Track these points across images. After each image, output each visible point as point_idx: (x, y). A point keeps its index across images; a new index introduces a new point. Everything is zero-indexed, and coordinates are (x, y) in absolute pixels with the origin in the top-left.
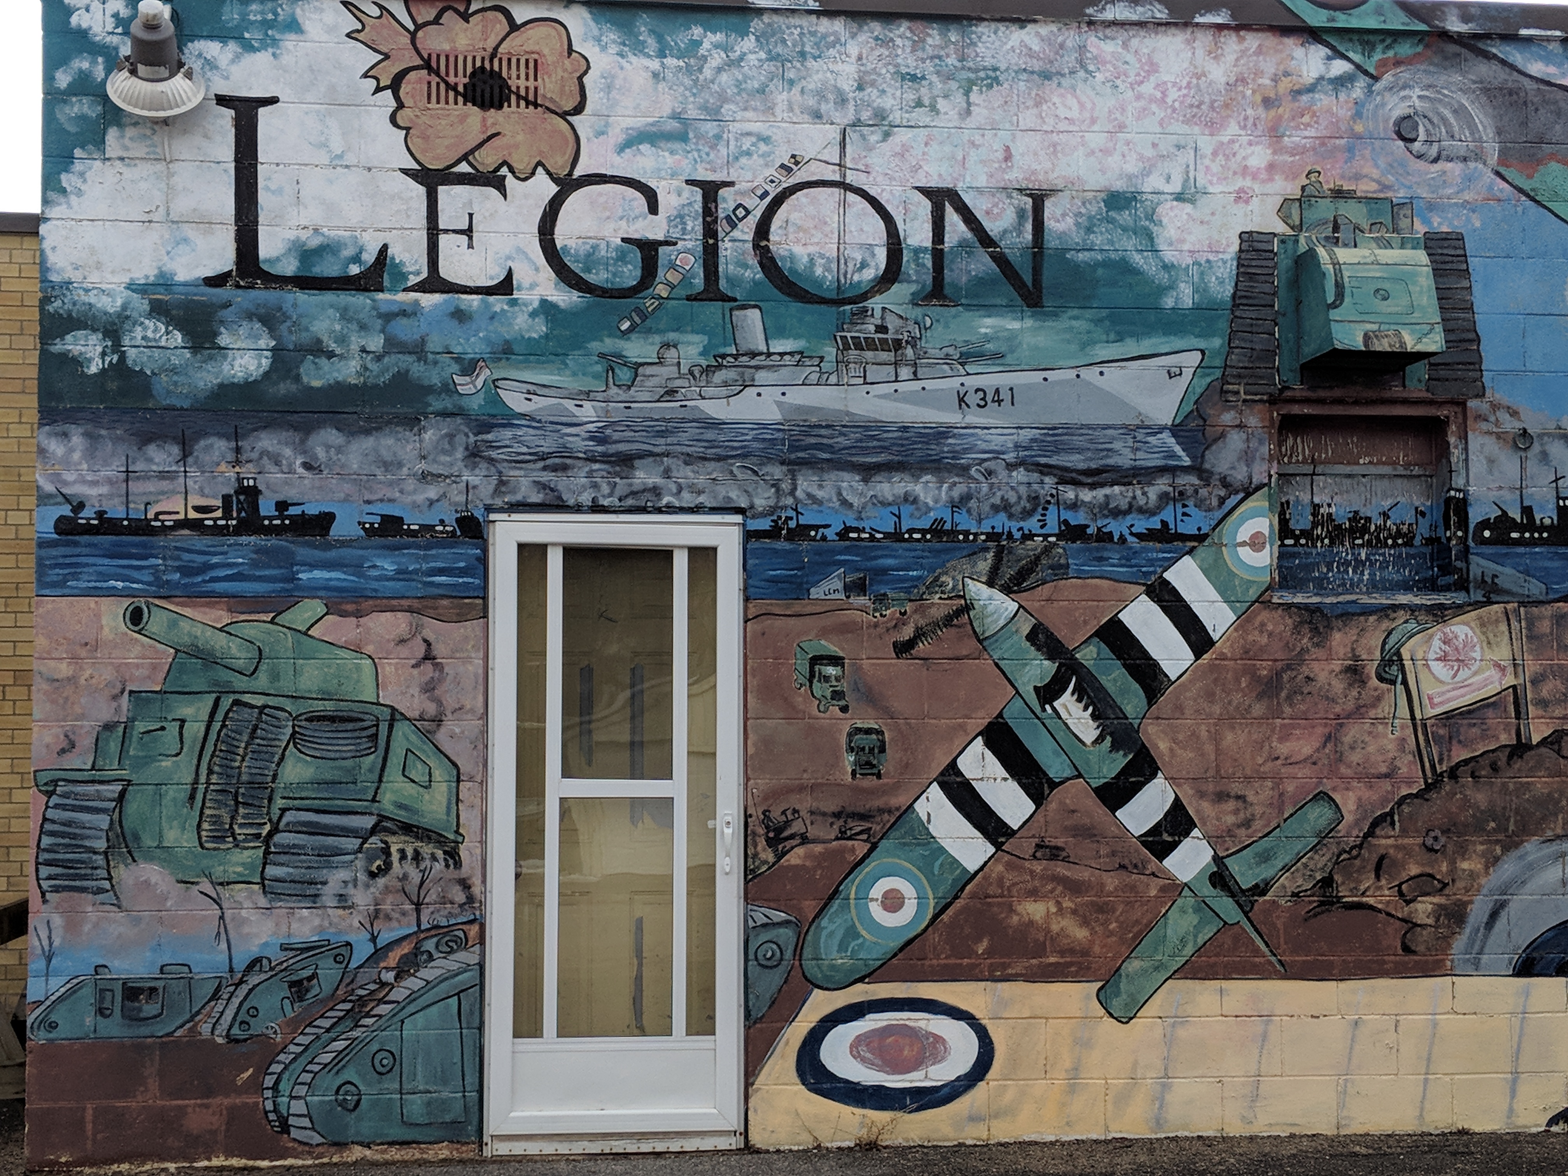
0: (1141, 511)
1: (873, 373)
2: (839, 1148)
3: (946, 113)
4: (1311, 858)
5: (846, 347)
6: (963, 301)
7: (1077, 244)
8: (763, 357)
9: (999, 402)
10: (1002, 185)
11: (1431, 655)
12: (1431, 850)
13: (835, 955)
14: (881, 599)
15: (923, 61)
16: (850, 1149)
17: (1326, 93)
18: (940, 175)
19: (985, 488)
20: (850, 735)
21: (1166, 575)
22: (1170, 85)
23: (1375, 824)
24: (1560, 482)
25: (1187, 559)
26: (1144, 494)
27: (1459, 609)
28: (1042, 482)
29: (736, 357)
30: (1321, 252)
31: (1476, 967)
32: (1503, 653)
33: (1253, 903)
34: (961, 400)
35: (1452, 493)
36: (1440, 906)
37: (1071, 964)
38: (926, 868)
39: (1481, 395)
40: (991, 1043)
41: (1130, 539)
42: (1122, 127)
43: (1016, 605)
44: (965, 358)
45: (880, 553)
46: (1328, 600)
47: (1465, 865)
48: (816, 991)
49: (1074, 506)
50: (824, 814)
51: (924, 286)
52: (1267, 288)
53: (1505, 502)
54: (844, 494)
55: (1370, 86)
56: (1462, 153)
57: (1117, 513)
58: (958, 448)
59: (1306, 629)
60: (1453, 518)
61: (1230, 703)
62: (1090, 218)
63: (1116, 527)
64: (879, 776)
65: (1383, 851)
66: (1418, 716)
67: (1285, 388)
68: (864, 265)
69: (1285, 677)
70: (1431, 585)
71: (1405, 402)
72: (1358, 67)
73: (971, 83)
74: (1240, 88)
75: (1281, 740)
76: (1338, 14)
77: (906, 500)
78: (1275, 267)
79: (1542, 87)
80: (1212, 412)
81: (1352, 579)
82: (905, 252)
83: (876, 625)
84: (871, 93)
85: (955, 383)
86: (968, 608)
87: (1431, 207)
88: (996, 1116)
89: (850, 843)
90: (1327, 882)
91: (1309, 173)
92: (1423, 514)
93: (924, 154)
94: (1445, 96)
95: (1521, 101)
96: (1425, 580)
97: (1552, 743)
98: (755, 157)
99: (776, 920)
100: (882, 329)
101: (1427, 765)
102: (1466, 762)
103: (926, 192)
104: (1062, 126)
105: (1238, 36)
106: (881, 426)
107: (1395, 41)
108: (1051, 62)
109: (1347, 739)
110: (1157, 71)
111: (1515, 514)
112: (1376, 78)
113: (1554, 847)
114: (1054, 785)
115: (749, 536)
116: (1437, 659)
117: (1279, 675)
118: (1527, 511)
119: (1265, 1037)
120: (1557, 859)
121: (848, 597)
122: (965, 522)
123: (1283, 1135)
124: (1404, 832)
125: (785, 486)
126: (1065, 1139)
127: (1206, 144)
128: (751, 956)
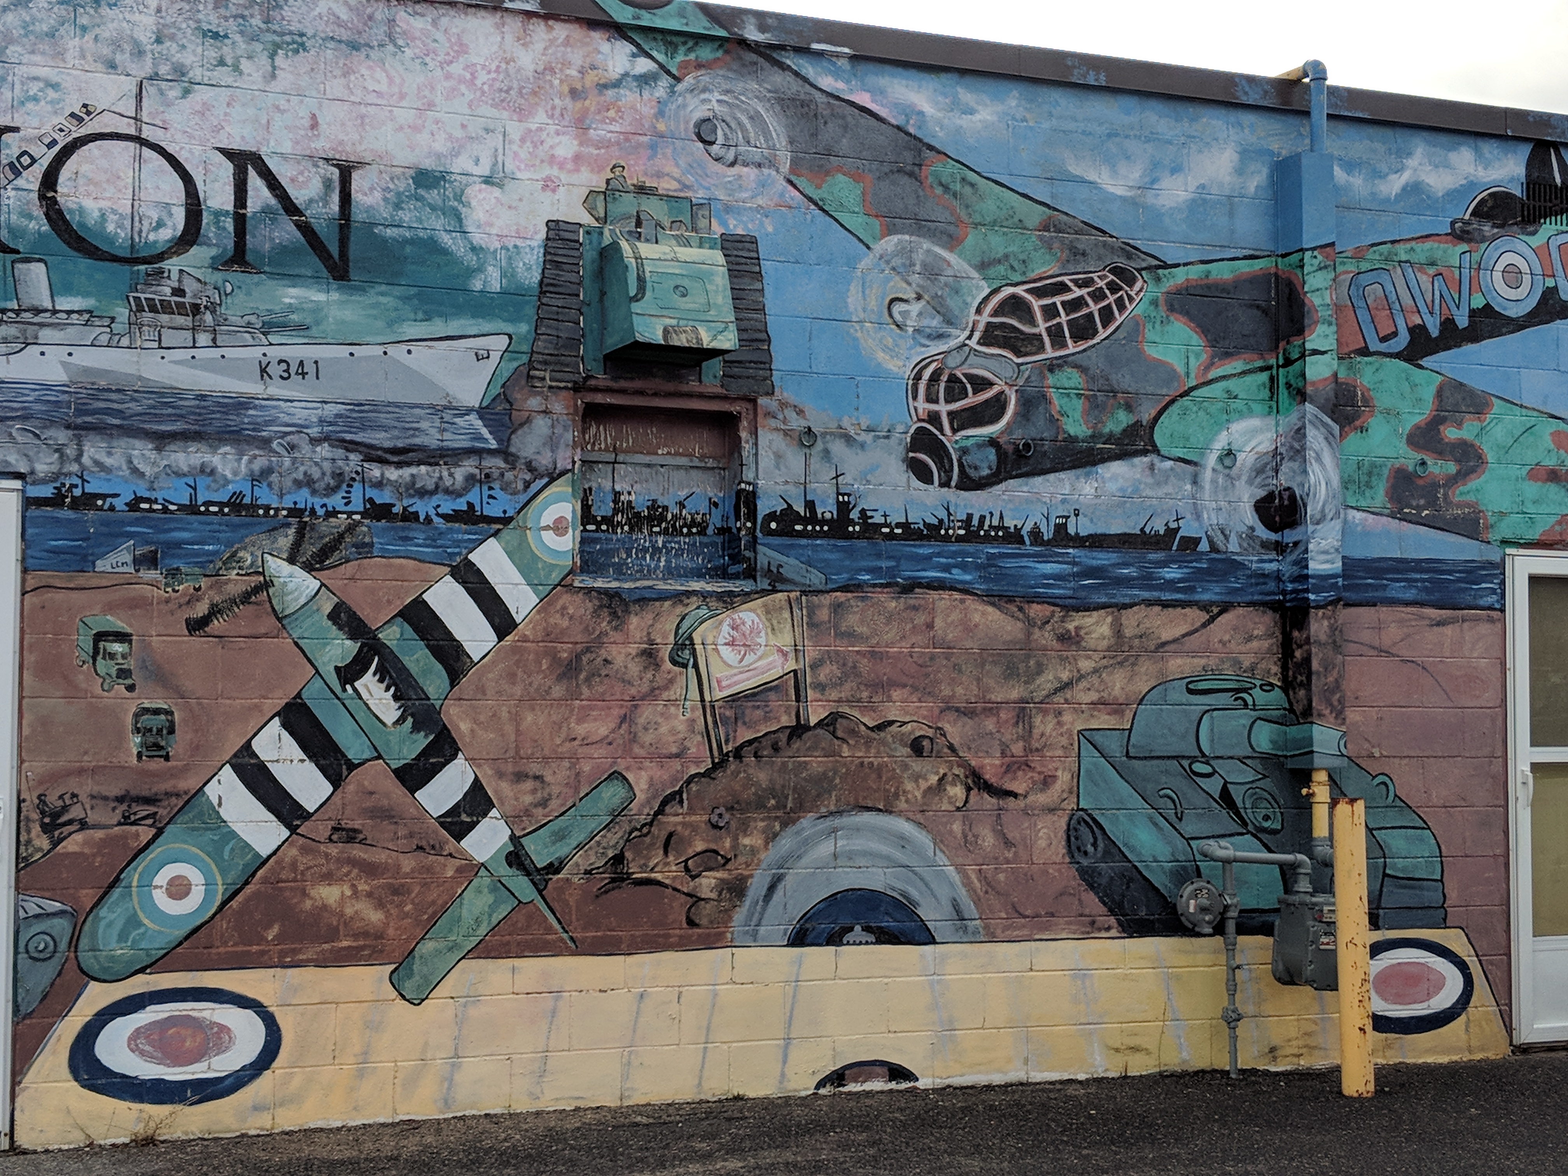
0: (447, 491)
1: (169, 338)
2: (113, 1145)
3: (250, 75)
4: (604, 836)
5: (140, 309)
6: (267, 269)
7: (385, 219)
8: (48, 315)
9: (304, 374)
10: (308, 153)
11: (721, 641)
12: (715, 827)
13: (114, 945)
14: (173, 574)
15: (226, 19)
16: (126, 1145)
17: (631, 90)
18: (243, 138)
19: (287, 462)
20: (137, 716)
21: (471, 557)
22: (479, 67)
23: (665, 803)
24: (840, 479)
25: (492, 540)
26: (451, 475)
27: (747, 597)
28: (347, 459)
29: (17, 312)
30: (624, 245)
31: (754, 938)
32: (786, 639)
33: (547, 882)
34: (263, 371)
35: (743, 486)
36: (722, 880)
37: (363, 948)
38: (216, 854)
39: (771, 393)
40: (279, 1029)
41: (436, 520)
42: (430, 106)
43: (318, 583)
44: (267, 328)
45: (172, 526)
46: (626, 585)
47: (747, 841)
48: (92, 983)
49: (379, 484)
50: (105, 798)
51: (225, 250)
52: (573, 277)
53: (790, 497)
54: (135, 462)
55: (672, 87)
56: (757, 158)
57: (423, 493)
58: (259, 420)
59: (605, 613)
60: (743, 510)
61: (530, 684)
62: (399, 194)
63: (422, 507)
64: (167, 758)
65: (671, 829)
66: (707, 698)
67: (588, 377)
68: (160, 224)
69: (585, 659)
70: (723, 574)
71: (701, 396)
72: (661, 66)
73: (277, 46)
74: (548, 78)
75: (580, 721)
76: (643, 12)
77: (202, 471)
78: (580, 257)
79: (832, 101)
80: (519, 396)
81: (649, 566)
82: (205, 214)
83: (167, 601)
84: (169, 46)
85: (257, 352)
86: (267, 585)
87: (728, 209)
88: (281, 1105)
89: (134, 828)
90: (619, 859)
91: (614, 167)
92: (716, 505)
93: (226, 114)
94: (743, 102)
95: (812, 114)
96: (715, 569)
97: (827, 725)
98: (43, 103)
99: (50, 910)
100: (179, 292)
101: (714, 745)
102: (750, 742)
103: (228, 154)
104: (372, 98)
105: (547, 25)
106: (177, 393)
107: (696, 44)
108: (360, 33)
109: (641, 721)
110: (466, 53)
111: (799, 508)
112: (678, 79)
113: (828, 823)
114: (352, 767)
115: (28, 503)
116: (726, 644)
117: (578, 657)
118: (810, 505)
119: (554, 1013)
120: (829, 835)
121: (137, 571)
122: (265, 496)
123: (568, 1109)
124: (692, 811)
125: (70, 451)
126: (352, 1123)
127: (515, 130)
128: (22, 949)
